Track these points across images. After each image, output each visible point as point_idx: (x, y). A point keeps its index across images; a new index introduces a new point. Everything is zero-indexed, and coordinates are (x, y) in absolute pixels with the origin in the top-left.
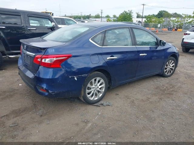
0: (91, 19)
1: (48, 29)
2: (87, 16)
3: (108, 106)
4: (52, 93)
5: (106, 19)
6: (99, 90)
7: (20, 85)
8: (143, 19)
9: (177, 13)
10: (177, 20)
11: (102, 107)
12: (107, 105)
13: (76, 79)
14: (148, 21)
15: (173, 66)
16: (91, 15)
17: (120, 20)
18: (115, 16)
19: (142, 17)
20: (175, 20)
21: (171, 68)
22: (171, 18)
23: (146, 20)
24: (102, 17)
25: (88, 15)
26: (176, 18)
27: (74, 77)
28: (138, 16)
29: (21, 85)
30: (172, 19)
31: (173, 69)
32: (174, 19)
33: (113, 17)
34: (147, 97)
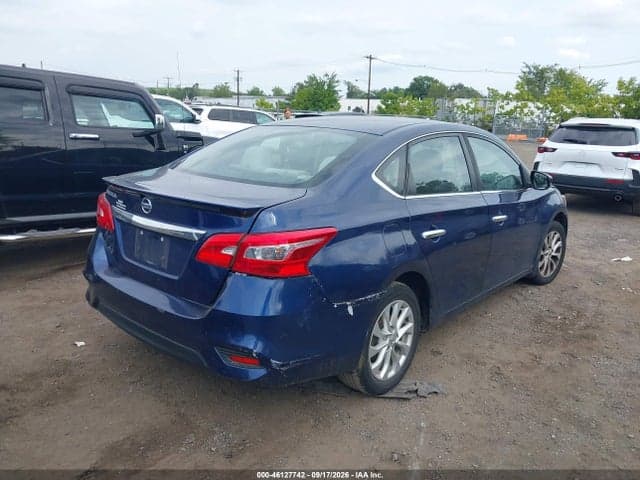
0: (199, 99)
1: (135, 136)
2: (187, 89)
3: (436, 397)
4: (283, 366)
5: (254, 101)
6: (400, 343)
7: (80, 344)
8: (371, 101)
9: (465, 86)
10: (472, 106)
11: (415, 402)
12: (430, 394)
13: (350, 310)
14: (387, 106)
15: (558, 250)
16: (200, 87)
17: (299, 103)
18: (278, 92)
19: (368, 96)
20: (468, 107)
21: (553, 254)
22: (457, 100)
23: (384, 107)
24: (239, 94)
25: (191, 86)
26: (470, 101)
27: (347, 306)
28: (353, 93)
29: (83, 343)
30: (459, 104)
31: (559, 257)
32: (464, 102)
33: (272, 93)
34: (530, 354)
